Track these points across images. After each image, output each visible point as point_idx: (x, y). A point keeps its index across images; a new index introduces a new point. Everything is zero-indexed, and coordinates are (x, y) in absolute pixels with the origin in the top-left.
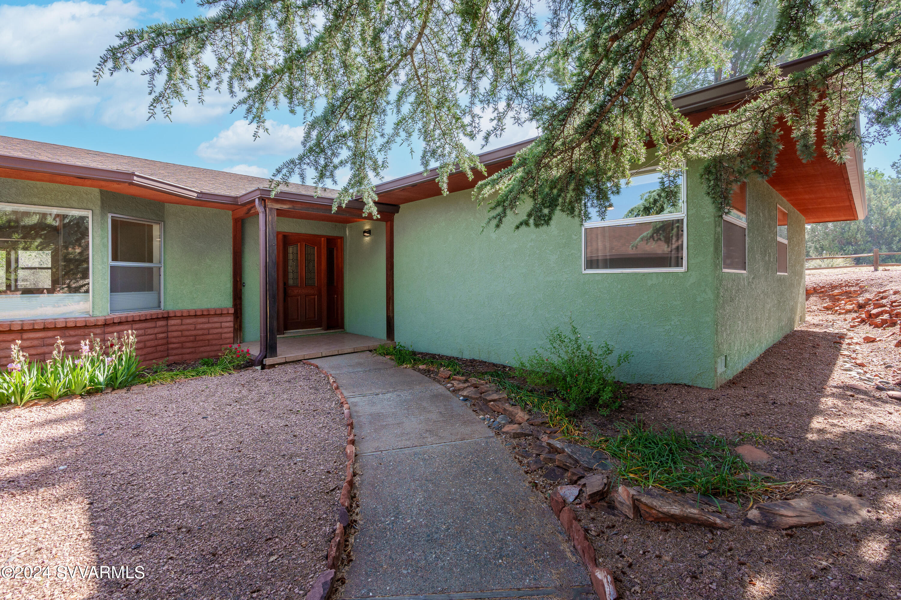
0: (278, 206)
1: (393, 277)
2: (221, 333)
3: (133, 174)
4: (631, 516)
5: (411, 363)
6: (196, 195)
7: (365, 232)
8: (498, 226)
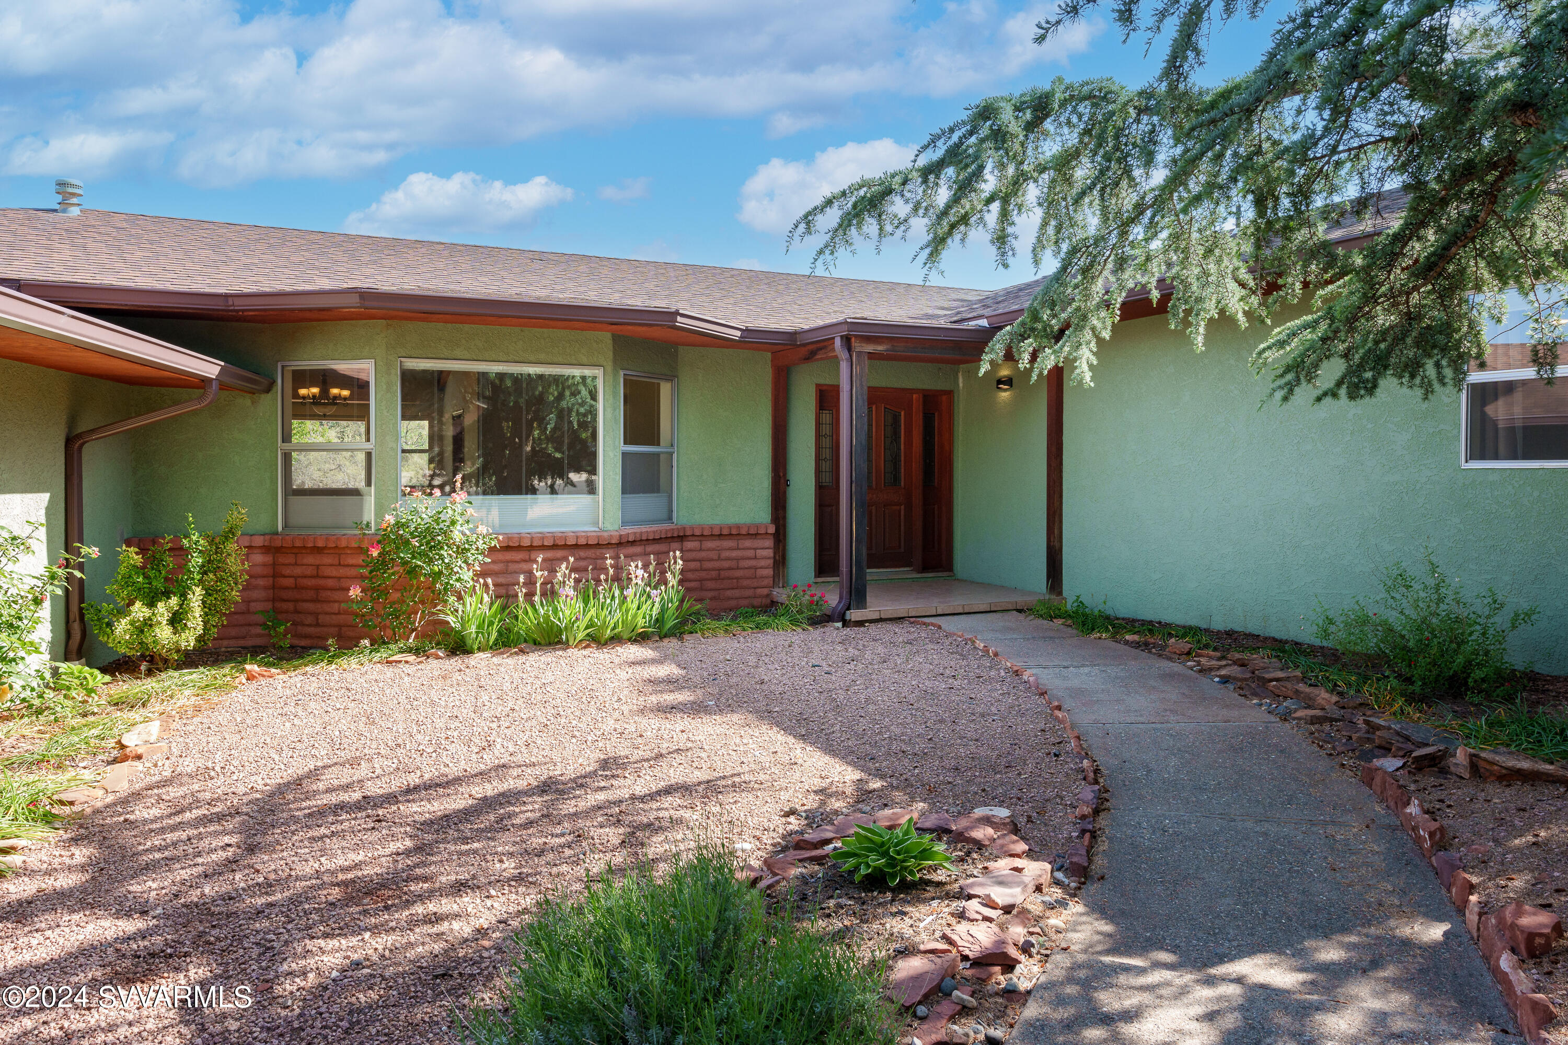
0: (870, 348)
1: (1061, 471)
2: (756, 568)
3: (677, 313)
4: (1467, 776)
5: (1107, 630)
6: (739, 333)
7: (999, 382)
8: (1285, 399)
